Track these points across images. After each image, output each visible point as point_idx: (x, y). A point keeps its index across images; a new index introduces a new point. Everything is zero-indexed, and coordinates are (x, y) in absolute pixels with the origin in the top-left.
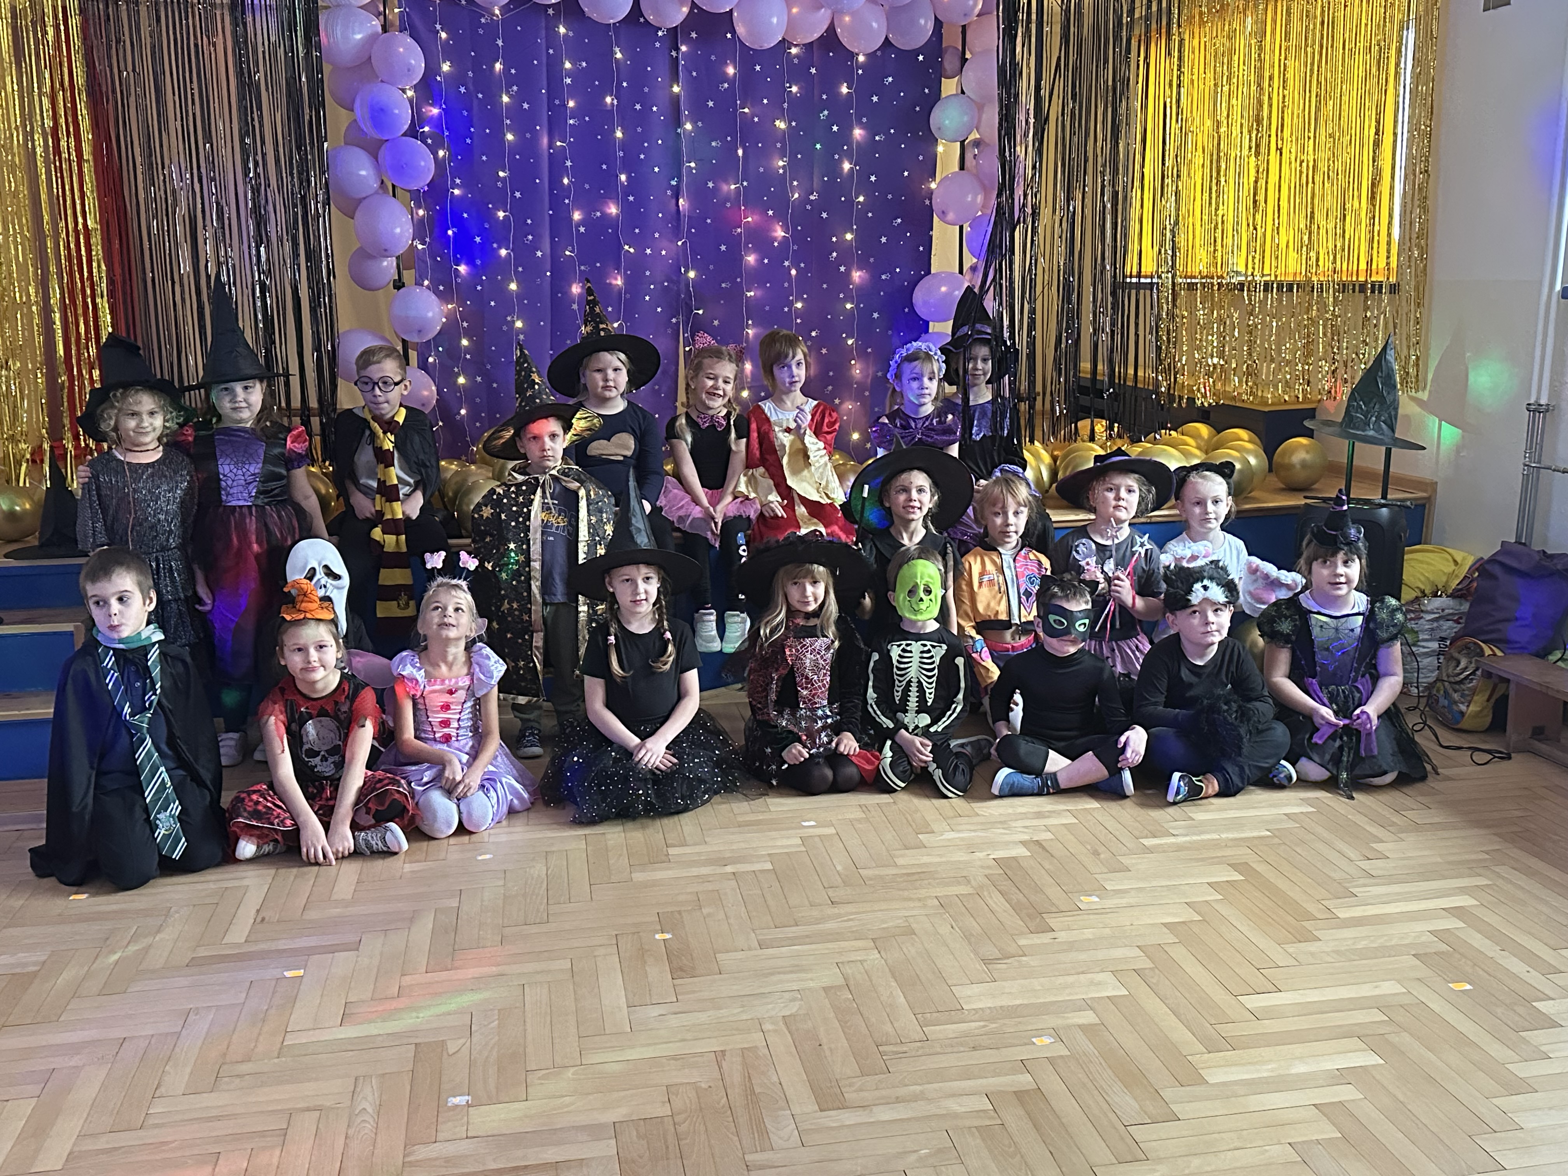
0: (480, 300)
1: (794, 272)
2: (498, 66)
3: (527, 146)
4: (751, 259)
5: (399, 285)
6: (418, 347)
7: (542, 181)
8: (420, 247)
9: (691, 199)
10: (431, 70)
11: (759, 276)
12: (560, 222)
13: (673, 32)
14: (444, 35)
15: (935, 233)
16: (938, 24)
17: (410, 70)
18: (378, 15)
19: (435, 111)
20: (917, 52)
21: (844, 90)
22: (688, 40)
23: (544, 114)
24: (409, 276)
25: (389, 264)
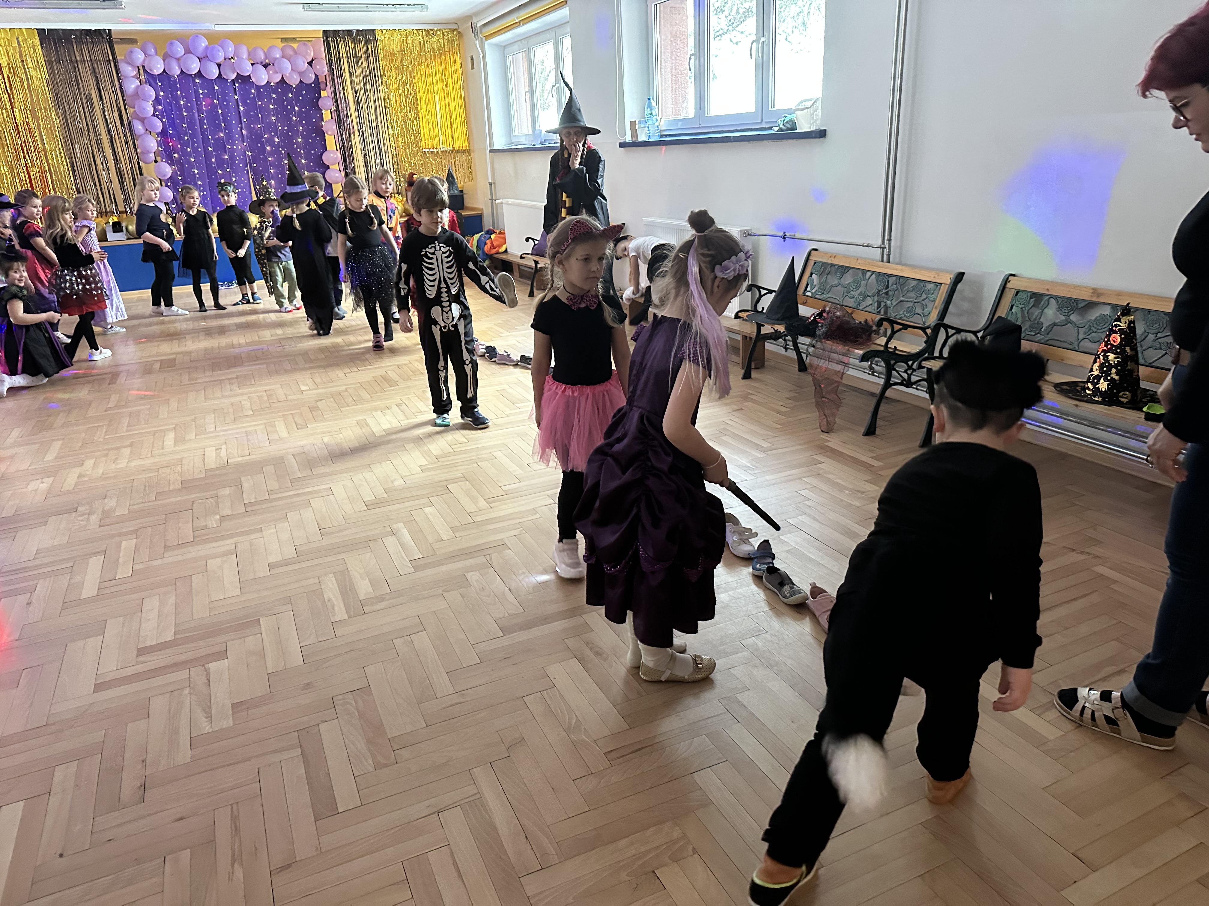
0: (182, 165)
1: (283, 152)
2: (179, 93)
3: (191, 118)
4: (268, 148)
5: (156, 161)
6: (164, 181)
7: (197, 127)
8: (161, 149)
9: (246, 130)
10: (157, 95)
11: (271, 154)
12: (205, 140)
13: (233, 80)
14: (160, 84)
15: (326, 138)
16: (316, 76)
17: (151, 96)
18: (138, 78)
19: (160, 107)
20: (311, 84)
21: (290, 95)
22: (238, 82)
23: (195, 106)
24: (159, 159)
25: (152, 155)
